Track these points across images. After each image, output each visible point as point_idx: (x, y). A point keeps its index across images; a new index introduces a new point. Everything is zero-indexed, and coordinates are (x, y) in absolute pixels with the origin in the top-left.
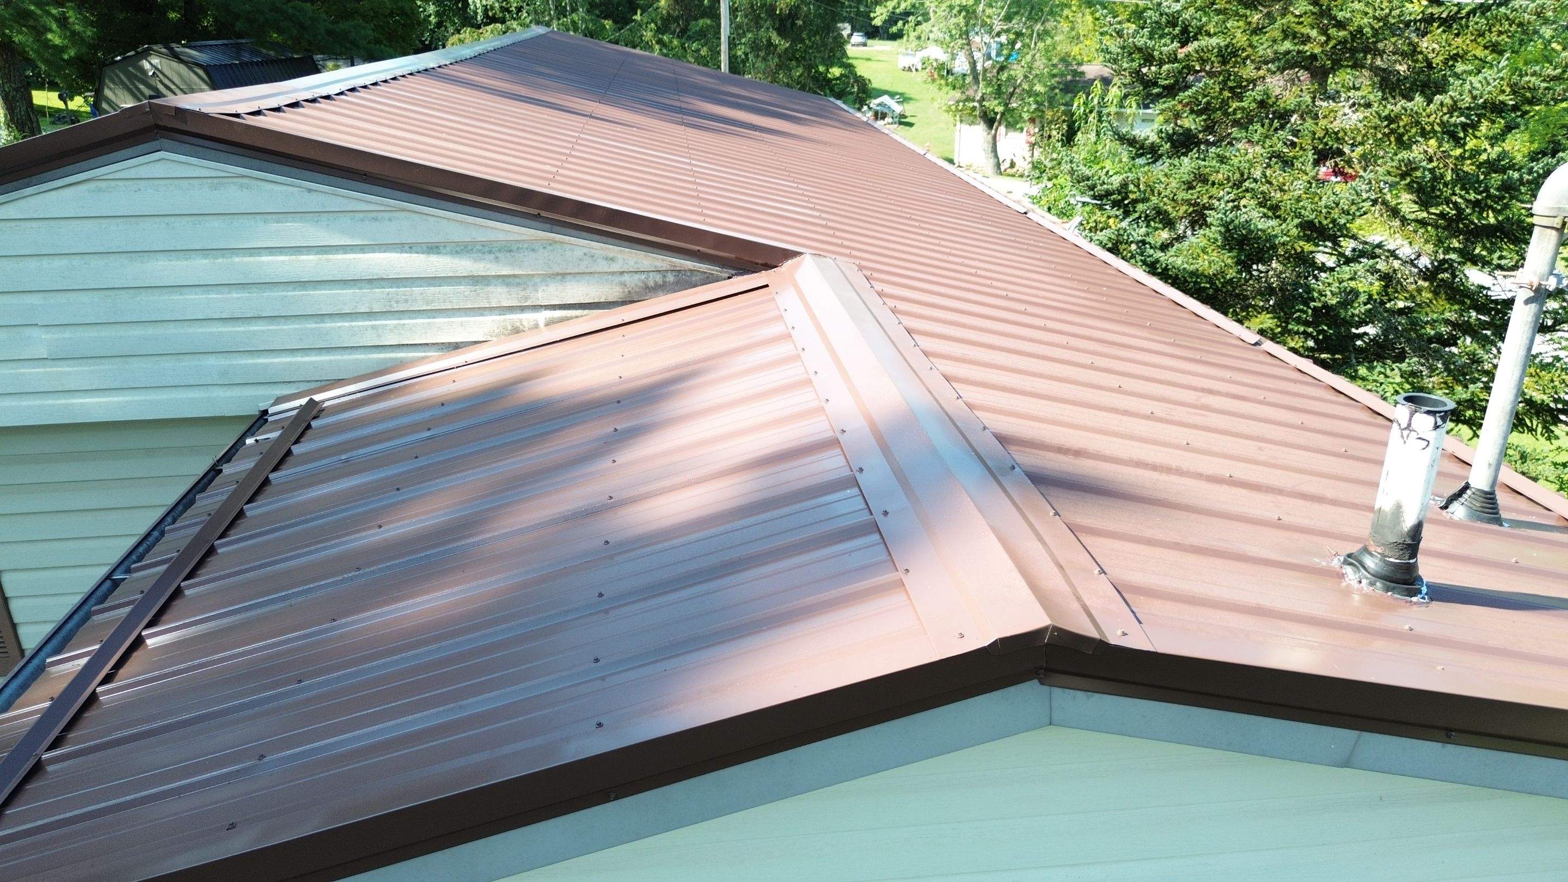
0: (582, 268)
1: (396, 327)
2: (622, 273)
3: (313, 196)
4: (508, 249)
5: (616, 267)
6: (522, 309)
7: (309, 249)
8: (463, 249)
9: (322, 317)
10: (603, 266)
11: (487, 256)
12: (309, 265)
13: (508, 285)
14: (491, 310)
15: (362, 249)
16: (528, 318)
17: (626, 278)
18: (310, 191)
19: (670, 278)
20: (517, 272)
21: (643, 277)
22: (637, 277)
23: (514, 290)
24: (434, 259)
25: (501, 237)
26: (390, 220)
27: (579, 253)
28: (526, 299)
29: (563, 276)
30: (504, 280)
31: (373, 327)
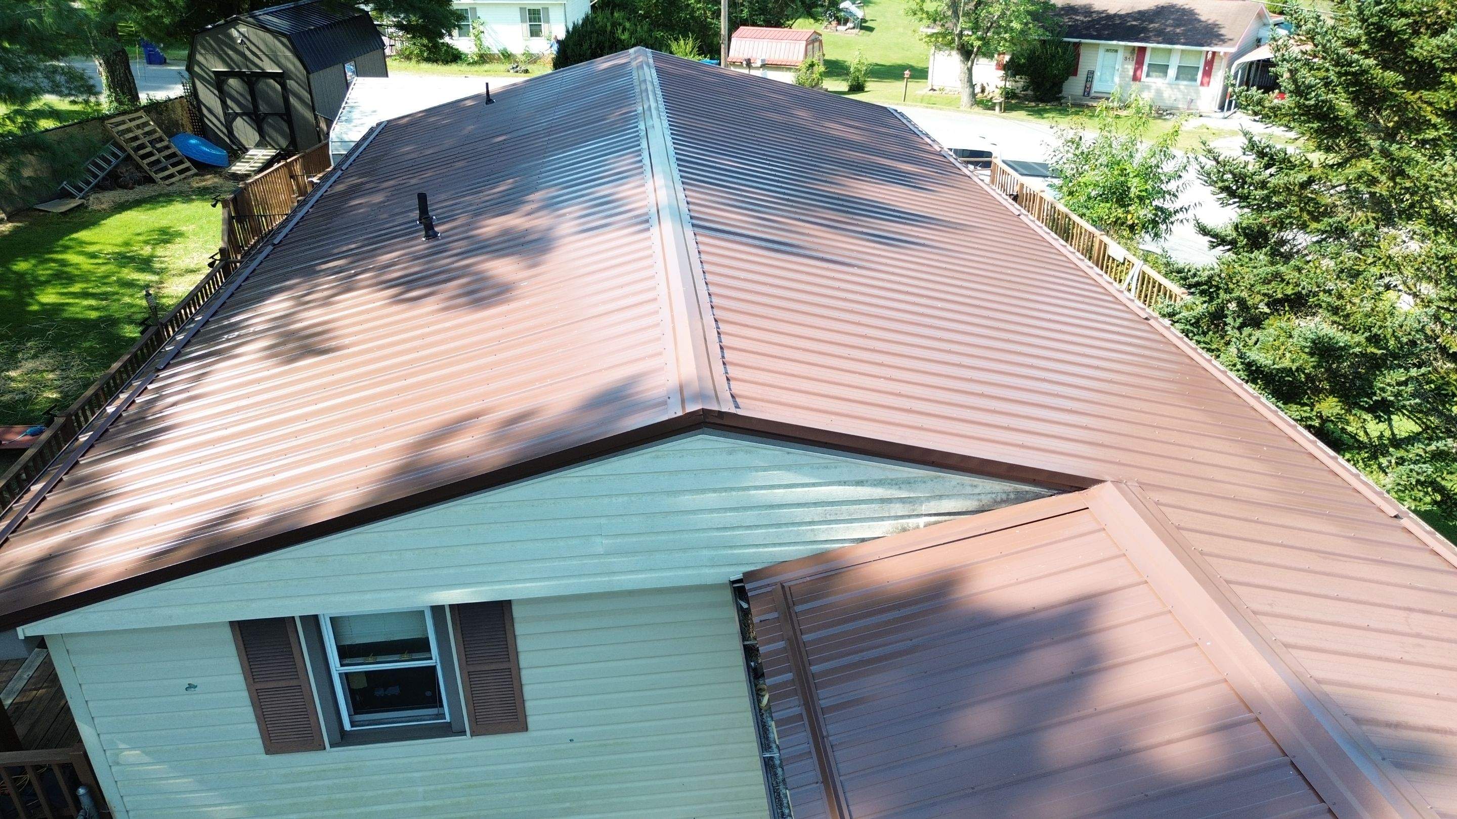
0: (955, 492)
1: (826, 529)
2: (979, 494)
3: (791, 455)
4: (908, 483)
5: (977, 491)
6: (909, 516)
7: (779, 486)
8: (879, 483)
9: (779, 525)
10: (969, 490)
11: (894, 487)
12: (780, 495)
13: (904, 503)
14: (889, 518)
15: (814, 485)
16: (912, 522)
17: (983, 497)
18: (788, 453)
19: (1012, 496)
20: (912, 495)
21: (994, 496)
22: (989, 496)
23: (907, 505)
24: (859, 488)
25: (905, 475)
26: (836, 467)
27: (954, 483)
28: (914, 511)
29: (940, 497)
30: (902, 500)
31: (812, 530)
